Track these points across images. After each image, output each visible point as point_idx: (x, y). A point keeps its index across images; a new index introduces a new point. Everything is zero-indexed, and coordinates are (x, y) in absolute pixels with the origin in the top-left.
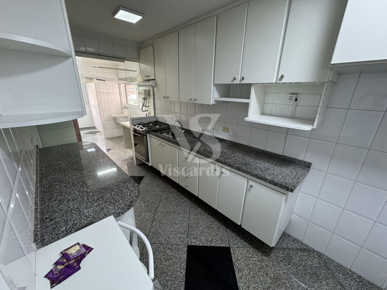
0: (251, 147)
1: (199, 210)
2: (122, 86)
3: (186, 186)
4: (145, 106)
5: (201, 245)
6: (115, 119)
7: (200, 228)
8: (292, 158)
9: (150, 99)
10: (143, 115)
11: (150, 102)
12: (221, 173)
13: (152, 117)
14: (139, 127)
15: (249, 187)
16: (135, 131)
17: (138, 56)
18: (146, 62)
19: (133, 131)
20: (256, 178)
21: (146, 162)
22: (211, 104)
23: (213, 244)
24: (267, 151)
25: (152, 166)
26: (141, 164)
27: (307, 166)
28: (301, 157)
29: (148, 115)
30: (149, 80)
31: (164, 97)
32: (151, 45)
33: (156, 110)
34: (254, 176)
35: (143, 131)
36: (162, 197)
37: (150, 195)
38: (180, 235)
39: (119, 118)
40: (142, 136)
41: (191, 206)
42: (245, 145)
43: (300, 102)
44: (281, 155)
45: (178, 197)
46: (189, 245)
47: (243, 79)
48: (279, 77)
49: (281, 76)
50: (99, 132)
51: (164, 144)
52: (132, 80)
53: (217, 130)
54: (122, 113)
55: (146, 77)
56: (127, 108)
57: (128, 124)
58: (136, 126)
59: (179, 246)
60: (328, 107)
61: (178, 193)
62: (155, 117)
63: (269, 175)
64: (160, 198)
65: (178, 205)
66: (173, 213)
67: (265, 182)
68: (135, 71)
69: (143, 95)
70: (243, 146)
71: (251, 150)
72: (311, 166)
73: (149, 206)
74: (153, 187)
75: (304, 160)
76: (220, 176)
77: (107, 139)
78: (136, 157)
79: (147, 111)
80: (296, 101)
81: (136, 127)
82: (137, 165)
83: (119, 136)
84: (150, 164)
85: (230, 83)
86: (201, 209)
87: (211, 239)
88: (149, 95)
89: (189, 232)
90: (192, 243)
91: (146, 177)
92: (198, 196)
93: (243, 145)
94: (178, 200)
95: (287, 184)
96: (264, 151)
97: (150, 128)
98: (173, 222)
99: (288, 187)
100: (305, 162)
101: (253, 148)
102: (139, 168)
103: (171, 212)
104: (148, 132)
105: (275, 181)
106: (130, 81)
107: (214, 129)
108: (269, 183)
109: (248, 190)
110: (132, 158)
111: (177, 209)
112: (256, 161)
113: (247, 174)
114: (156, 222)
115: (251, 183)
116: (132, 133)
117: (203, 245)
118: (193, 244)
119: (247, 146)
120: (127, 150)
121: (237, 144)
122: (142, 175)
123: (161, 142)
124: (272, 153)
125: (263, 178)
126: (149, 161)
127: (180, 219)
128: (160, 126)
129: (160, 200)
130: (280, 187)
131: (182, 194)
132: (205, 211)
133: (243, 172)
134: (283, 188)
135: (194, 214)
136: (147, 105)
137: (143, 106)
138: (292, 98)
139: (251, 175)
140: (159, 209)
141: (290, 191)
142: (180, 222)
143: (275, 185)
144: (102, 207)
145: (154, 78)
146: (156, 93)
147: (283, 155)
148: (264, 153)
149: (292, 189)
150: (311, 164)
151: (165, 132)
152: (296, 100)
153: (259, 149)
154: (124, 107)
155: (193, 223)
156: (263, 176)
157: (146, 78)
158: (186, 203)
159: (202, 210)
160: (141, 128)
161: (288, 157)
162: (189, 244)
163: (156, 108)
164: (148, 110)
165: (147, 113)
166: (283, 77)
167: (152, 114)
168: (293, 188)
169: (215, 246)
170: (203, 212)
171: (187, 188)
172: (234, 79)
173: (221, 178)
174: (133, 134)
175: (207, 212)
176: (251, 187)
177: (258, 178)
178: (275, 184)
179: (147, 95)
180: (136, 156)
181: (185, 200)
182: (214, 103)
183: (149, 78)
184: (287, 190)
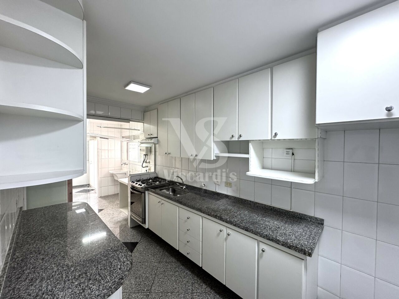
0: (257, 203)
1: (204, 286)
2: (125, 144)
3: (188, 254)
4: (146, 162)
6: (112, 176)
8: (302, 214)
9: (151, 155)
10: (143, 171)
11: (151, 158)
12: (227, 235)
13: (152, 173)
14: (138, 184)
15: (261, 251)
16: (133, 188)
17: (143, 118)
18: (150, 123)
19: (131, 188)
20: (267, 239)
21: (143, 223)
22: (212, 159)
24: (274, 207)
25: (148, 229)
26: (136, 226)
27: (320, 223)
28: (311, 213)
29: (148, 171)
30: (151, 138)
31: (166, 153)
32: (156, 109)
33: (157, 166)
34: (264, 237)
35: (142, 188)
36: (158, 269)
37: (144, 267)
39: (116, 175)
40: (141, 193)
41: (193, 282)
42: (250, 201)
43: (297, 156)
44: (290, 211)
45: (177, 269)
47: (240, 136)
48: (273, 134)
49: (275, 133)
50: (93, 190)
51: (163, 202)
52: (135, 138)
53: (219, 185)
54: (121, 169)
55: (149, 135)
56: (127, 164)
57: (126, 181)
58: (134, 182)
60: (324, 160)
61: (179, 264)
62: (155, 173)
63: (281, 235)
64: (156, 271)
65: (178, 281)
67: (278, 244)
68: (139, 130)
69: (144, 151)
70: (248, 202)
71: (257, 207)
72: (323, 223)
73: (142, 283)
74: (148, 255)
75: (315, 216)
76: (226, 239)
77: (101, 197)
78: (131, 218)
79: (147, 167)
80: (293, 156)
81: (134, 184)
82: (131, 228)
83: (114, 193)
84: (146, 226)
85: (229, 140)
86: (206, 285)
88: (151, 152)
91: (141, 242)
92: (202, 267)
93: (248, 200)
94: (177, 273)
95: (302, 246)
96: (271, 206)
97: (150, 185)
99: (305, 251)
100: (316, 218)
101: (259, 203)
102: (134, 232)
103: (169, 291)
104: (147, 189)
105: (289, 243)
106: (133, 138)
107: (216, 184)
108: (283, 245)
109: (260, 257)
110: (126, 220)
112: (264, 219)
113: (256, 234)
115: (263, 246)
116: (129, 190)
119: (253, 202)
120: (122, 210)
121: (242, 199)
122: (135, 241)
123: (160, 200)
124: (279, 209)
125: (275, 240)
126: (145, 223)
128: (160, 182)
129: (155, 274)
130: (296, 251)
131: (183, 265)
132: (211, 289)
133: (252, 233)
134: (299, 252)
135: (198, 294)
136: (148, 161)
137: (144, 162)
138: (289, 153)
139: (261, 236)
140: (153, 288)
141: (307, 255)
143: (289, 248)
144: (84, 287)
145: (156, 136)
146: (157, 150)
147: (291, 210)
148: (272, 209)
149: (310, 253)
150: (323, 220)
151: (165, 189)
152: (293, 154)
153: (265, 205)
154: (124, 163)
156: (274, 237)
157: (149, 137)
158: (187, 277)
159: (207, 287)
160: (139, 185)
161: (297, 213)
163: (157, 164)
164: (149, 166)
165: (147, 169)
166: (277, 135)
167: (152, 170)
168: (310, 251)
170: (208, 289)
171: (188, 256)
172: (233, 136)
173: (227, 241)
174: (131, 191)
175: (214, 290)
176: (263, 251)
177: (269, 239)
178: (290, 247)
179: (148, 152)
180: (131, 216)
181: (187, 273)
182: (215, 158)
183: (152, 136)
184: (304, 254)
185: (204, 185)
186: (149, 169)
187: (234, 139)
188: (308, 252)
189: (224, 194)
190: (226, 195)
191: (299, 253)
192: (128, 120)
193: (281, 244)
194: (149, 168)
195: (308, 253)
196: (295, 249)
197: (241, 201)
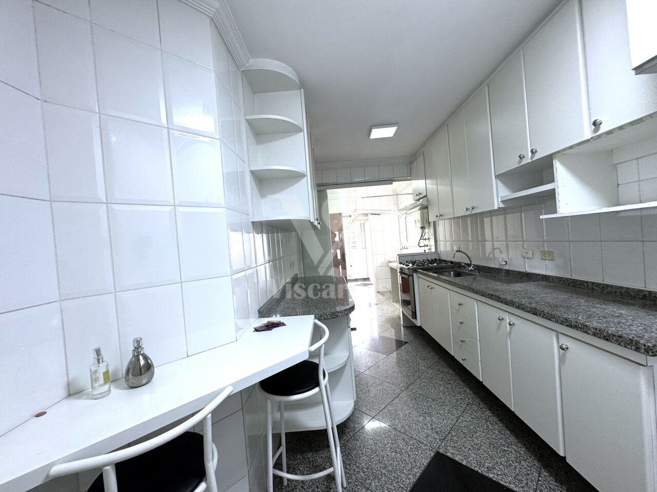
0: (608, 286)
3: (463, 359)
4: (424, 239)
5: (464, 463)
7: (475, 440)
9: (429, 229)
11: (431, 232)
12: (509, 326)
13: (431, 253)
16: (402, 270)
17: (409, 172)
19: (400, 272)
20: (567, 326)
21: (413, 319)
22: (496, 208)
23: (491, 476)
24: (650, 293)
25: (420, 327)
29: (426, 251)
30: (420, 199)
31: (437, 216)
32: (421, 154)
33: (438, 243)
34: (562, 323)
35: (408, 269)
36: (423, 373)
38: (429, 432)
40: (409, 276)
41: (472, 403)
42: (593, 283)
45: (452, 382)
46: (440, 453)
47: (533, 152)
49: (594, 123)
50: (372, 284)
51: (433, 285)
53: (531, 259)
55: (417, 195)
57: (395, 264)
58: (402, 263)
59: (421, 445)
62: (437, 253)
64: (420, 374)
65: (447, 393)
66: (433, 400)
67: (585, 334)
69: (419, 222)
70: (588, 286)
71: (609, 293)
73: (399, 379)
74: (416, 357)
76: (510, 334)
77: (378, 292)
78: (403, 314)
79: (427, 246)
81: (402, 266)
82: (404, 327)
84: (418, 323)
87: (491, 465)
89: (450, 435)
90: (446, 452)
91: (412, 343)
93: (587, 282)
94: (450, 386)
95: (640, 337)
98: (427, 411)
99: (637, 343)
101: (612, 286)
104: (415, 271)
108: (594, 335)
109: (562, 361)
111: (442, 396)
113: (549, 319)
114: (399, 400)
115: (565, 342)
117: (468, 465)
118: (448, 454)
119: (598, 285)
120: (395, 304)
121: (575, 281)
122: (405, 340)
123: (429, 283)
125: (580, 326)
126: (416, 318)
127: (442, 412)
128: (439, 264)
130: (619, 344)
133: (543, 317)
134: (626, 347)
135: (472, 416)
136: (426, 237)
137: (420, 239)
139: (557, 322)
141: (643, 351)
142: (439, 415)
143: (607, 340)
145: (425, 194)
148: (645, 296)
153: (628, 288)
154: (403, 247)
155: (465, 427)
156: (583, 321)
157: (418, 197)
158: (464, 394)
159: (493, 416)
160: (406, 265)
162: (441, 451)
163: (438, 239)
164: (429, 245)
165: (426, 248)
166: (600, 123)
167: (433, 250)
169: (494, 479)
171: (465, 364)
172: (521, 157)
174: (400, 276)
175: (505, 424)
176: (563, 349)
177: (570, 326)
178: (607, 338)
179: (425, 223)
180: (402, 310)
182: (502, 206)
183: (420, 196)
184: (636, 350)
185: (506, 262)
186: (430, 249)
187: (524, 162)
188: (645, 346)
189: (539, 275)
190: (542, 275)
191: (624, 348)
192: (389, 181)
193: (591, 333)
194: (429, 247)
195: (643, 347)
196: (617, 340)
197: (573, 284)
